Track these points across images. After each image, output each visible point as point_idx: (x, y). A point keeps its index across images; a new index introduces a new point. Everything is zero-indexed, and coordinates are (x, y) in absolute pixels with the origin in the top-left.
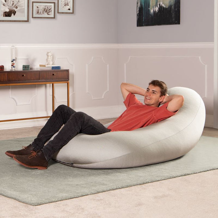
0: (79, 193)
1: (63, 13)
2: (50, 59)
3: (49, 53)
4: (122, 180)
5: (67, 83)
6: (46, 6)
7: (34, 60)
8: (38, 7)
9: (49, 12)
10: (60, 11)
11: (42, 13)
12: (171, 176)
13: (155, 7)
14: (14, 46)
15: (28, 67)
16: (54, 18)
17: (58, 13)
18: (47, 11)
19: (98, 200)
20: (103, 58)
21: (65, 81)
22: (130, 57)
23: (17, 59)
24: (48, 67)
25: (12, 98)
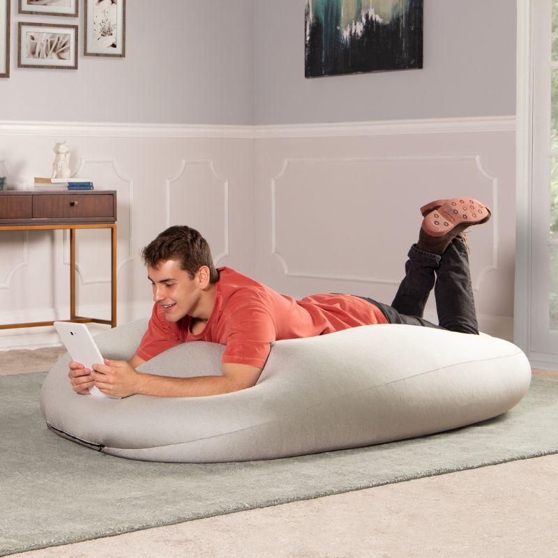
0: (123, 522)
1: (97, 55)
2: (64, 161)
3: (62, 147)
4: (253, 488)
5: (110, 230)
6: (54, 35)
7: (20, 167)
8: (33, 39)
9: (63, 52)
10: (89, 50)
11: (43, 53)
12: (397, 474)
13: (354, 23)
16: (76, 67)
17: (86, 54)
18: (57, 48)
19: (180, 543)
21: (106, 222)
22: (286, 162)
24: (58, 185)
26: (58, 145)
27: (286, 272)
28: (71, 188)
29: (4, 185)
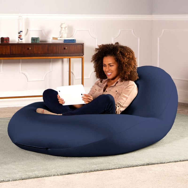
2: (64, 31)
5: (81, 58)
7: (49, 33)
14: (21, 17)
15: (37, 40)
22: (163, 31)
23: (29, 31)
24: (60, 40)
25: (23, 73)
26: (62, 24)
28: (65, 42)
29: (38, 41)
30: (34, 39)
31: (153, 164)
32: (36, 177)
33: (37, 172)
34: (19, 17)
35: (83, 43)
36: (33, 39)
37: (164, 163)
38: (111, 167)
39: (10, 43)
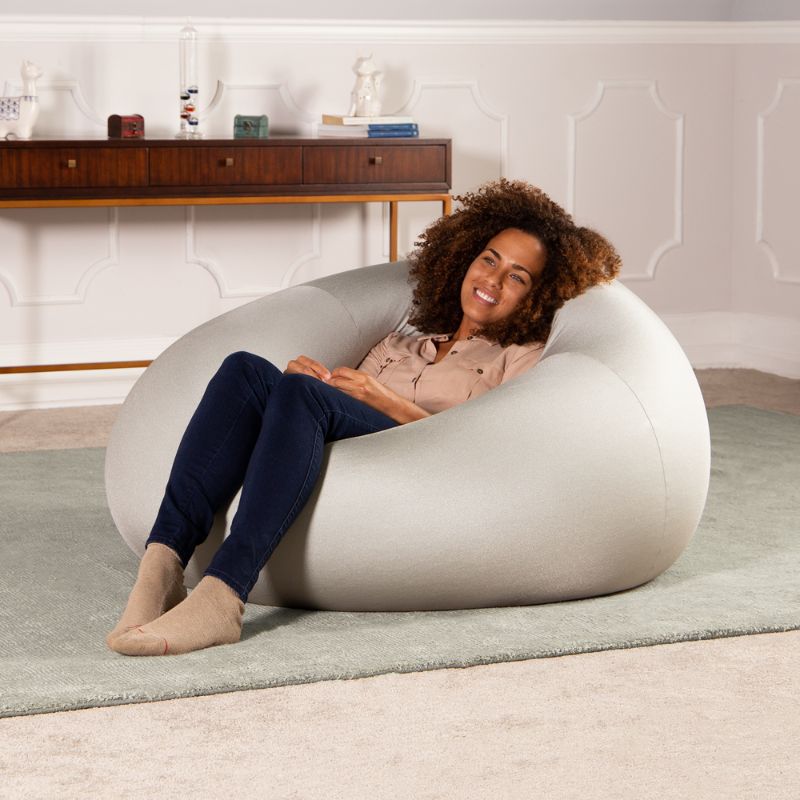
2: (370, 88)
3: (365, 64)
5: (441, 203)
7: (307, 95)
14: (194, 30)
15: (257, 127)
20: (653, 88)
21: (431, 190)
23: (225, 88)
24: (354, 128)
25: (199, 263)
26: (360, 60)
27: (776, 274)
28: (374, 134)
29: (261, 130)
30: (246, 125)
31: (733, 636)
32: (254, 685)
33: (256, 664)
34: (185, 30)
35: (446, 137)
36: (242, 123)
37: (780, 630)
38: (561, 646)
39: (147, 138)
